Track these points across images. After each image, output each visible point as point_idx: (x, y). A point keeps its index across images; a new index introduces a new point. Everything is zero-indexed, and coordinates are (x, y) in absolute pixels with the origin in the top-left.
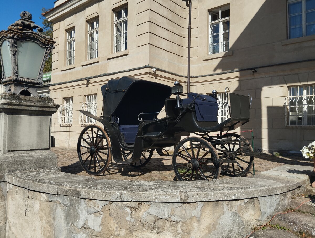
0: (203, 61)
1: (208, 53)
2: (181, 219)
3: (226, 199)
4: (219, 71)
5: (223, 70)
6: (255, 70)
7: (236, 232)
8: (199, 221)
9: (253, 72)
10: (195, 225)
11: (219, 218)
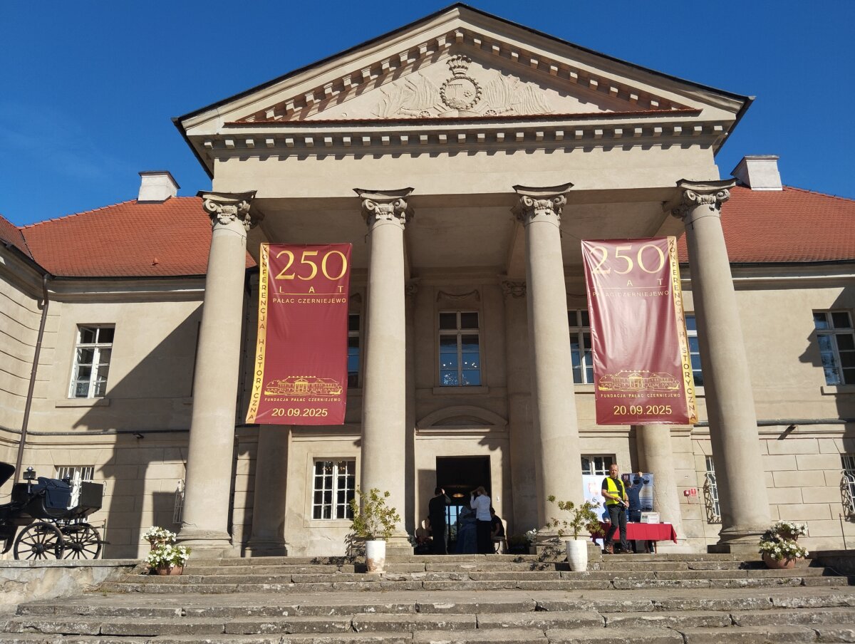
0: (56, 407)
1: (67, 394)
2: (27, 580)
3: (65, 565)
4: (83, 429)
5: (89, 429)
6: (140, 435)
7: (71, 592)
8: (42, 582)
9: (138, 438)
10: (39, 585)
11: (58, 580)
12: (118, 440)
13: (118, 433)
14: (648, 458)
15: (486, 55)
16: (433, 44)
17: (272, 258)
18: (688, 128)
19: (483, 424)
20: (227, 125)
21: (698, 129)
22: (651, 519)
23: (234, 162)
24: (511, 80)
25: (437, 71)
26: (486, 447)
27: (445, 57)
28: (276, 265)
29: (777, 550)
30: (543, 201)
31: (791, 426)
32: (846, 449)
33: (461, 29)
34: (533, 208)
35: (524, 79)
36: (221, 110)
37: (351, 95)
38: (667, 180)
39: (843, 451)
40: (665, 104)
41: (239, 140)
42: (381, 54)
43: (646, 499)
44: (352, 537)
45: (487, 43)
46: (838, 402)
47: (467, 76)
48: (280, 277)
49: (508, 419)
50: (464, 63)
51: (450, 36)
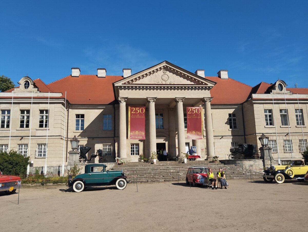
0: (73, 132)
1: (75, 130)
5: (81, 137)
9: (93, 139)
12: (88, 139)
13: (88, 138)
14: (196, 143)
15: (170, 70)
16: (160, 68)
17: (131, 109)
18: (206, 87)
19: (164, 137)
20: (122, 84)
21: (208, 87)
22: (196, 155)
23: (123, 90)
24: (174, 75)
25: (161, 73)
26: (165, 141)
27: (162, 70)
28: (131, 111)
29: (214, 160)
30: (180, 100)
31: (222, 137)
32: (232, 141)
33: (165, 65)
34: (178, 101)
35: (177, 75)
36: (121, 81)
37: (145, 77)
38: (201, 97)
39: (232, 142)
40: (202, 82)
41: (125, 87)
42: (151, 70)
43: (195, 151)
44: (139, 159)
45: (171, 68)
46: (231, 132)
47: (166, 74)
48: (132, 113)
49: (169, 136)
50: (166, 71)
51: (164, 67)
